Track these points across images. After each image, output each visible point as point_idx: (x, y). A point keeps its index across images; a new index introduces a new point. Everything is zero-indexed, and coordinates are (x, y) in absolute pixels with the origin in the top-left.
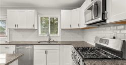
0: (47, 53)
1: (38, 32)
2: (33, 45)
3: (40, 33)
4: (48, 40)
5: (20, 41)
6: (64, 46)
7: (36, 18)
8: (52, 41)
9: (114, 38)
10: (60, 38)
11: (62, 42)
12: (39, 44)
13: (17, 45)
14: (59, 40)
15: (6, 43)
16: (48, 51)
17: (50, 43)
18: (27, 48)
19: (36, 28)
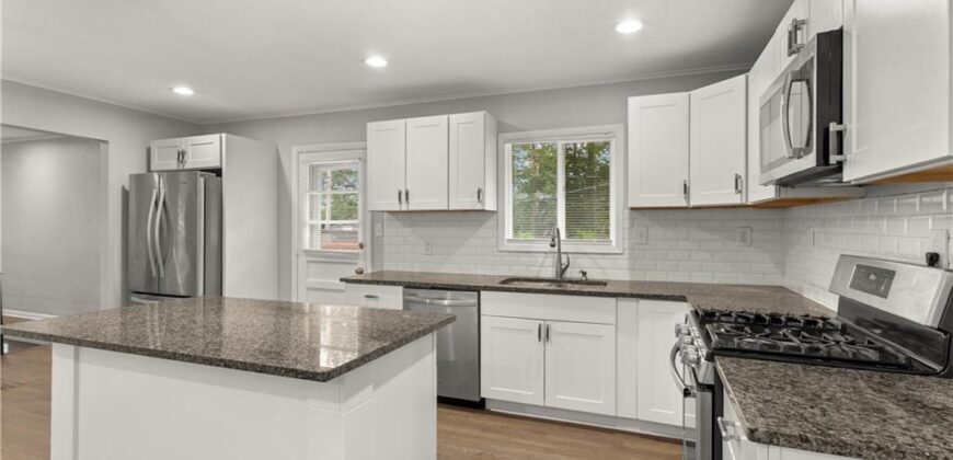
0: (544, 334)
1: (499, 226)
2: (477, 290)
3: (509, 233)
4: (549, 272)
5: (417, 269)
6: (644, 303)
7: (491, 149)
8: (572, 273)
9: (933, 260)
10: (624, 262)
11: (632, 283)
12: (508, 285)
13: (408, 286)
14: (618, 272)
15: (361, 277)
16: (555, 327)
17: (561, 285)
18: (448, 300)
19: (490, 205)
